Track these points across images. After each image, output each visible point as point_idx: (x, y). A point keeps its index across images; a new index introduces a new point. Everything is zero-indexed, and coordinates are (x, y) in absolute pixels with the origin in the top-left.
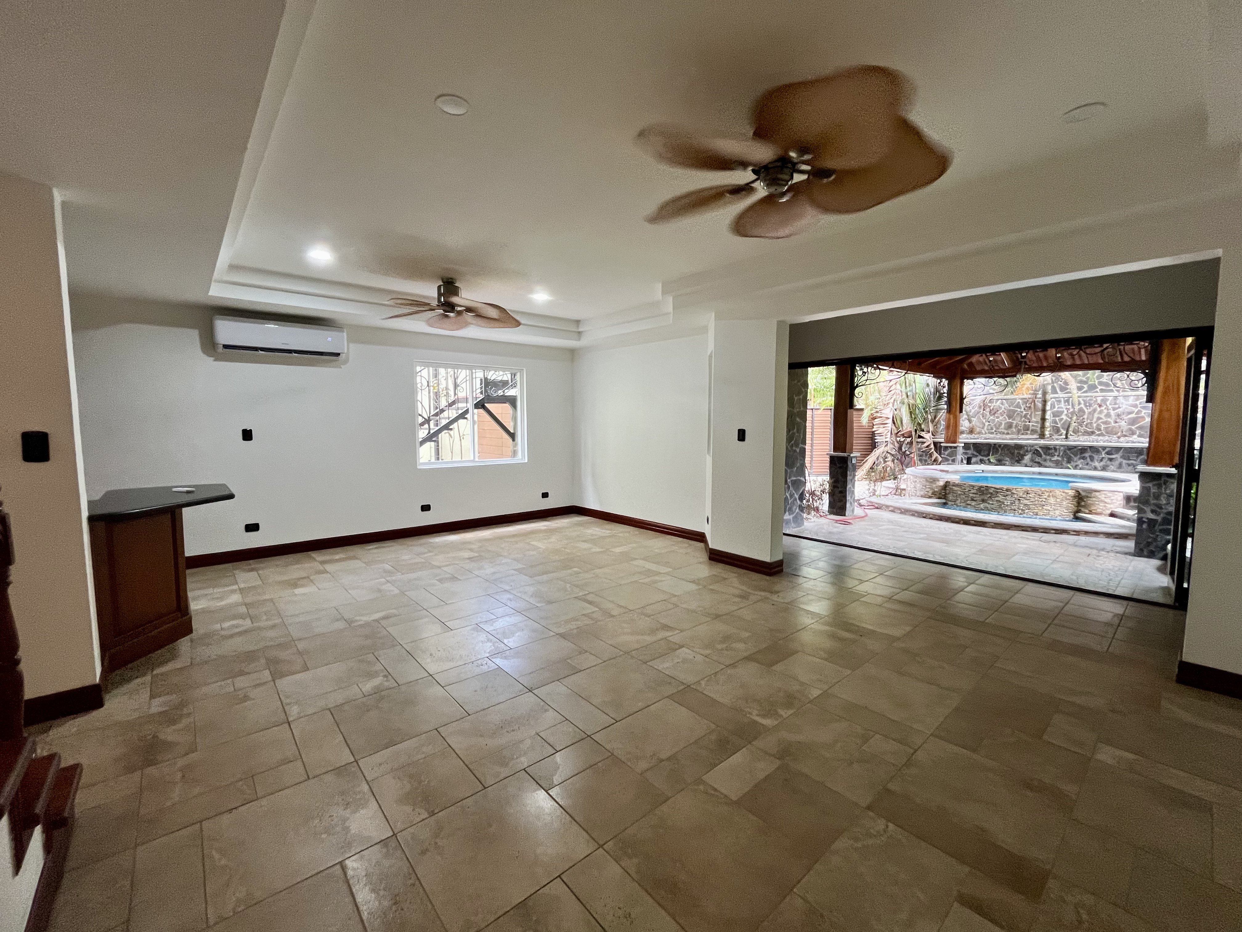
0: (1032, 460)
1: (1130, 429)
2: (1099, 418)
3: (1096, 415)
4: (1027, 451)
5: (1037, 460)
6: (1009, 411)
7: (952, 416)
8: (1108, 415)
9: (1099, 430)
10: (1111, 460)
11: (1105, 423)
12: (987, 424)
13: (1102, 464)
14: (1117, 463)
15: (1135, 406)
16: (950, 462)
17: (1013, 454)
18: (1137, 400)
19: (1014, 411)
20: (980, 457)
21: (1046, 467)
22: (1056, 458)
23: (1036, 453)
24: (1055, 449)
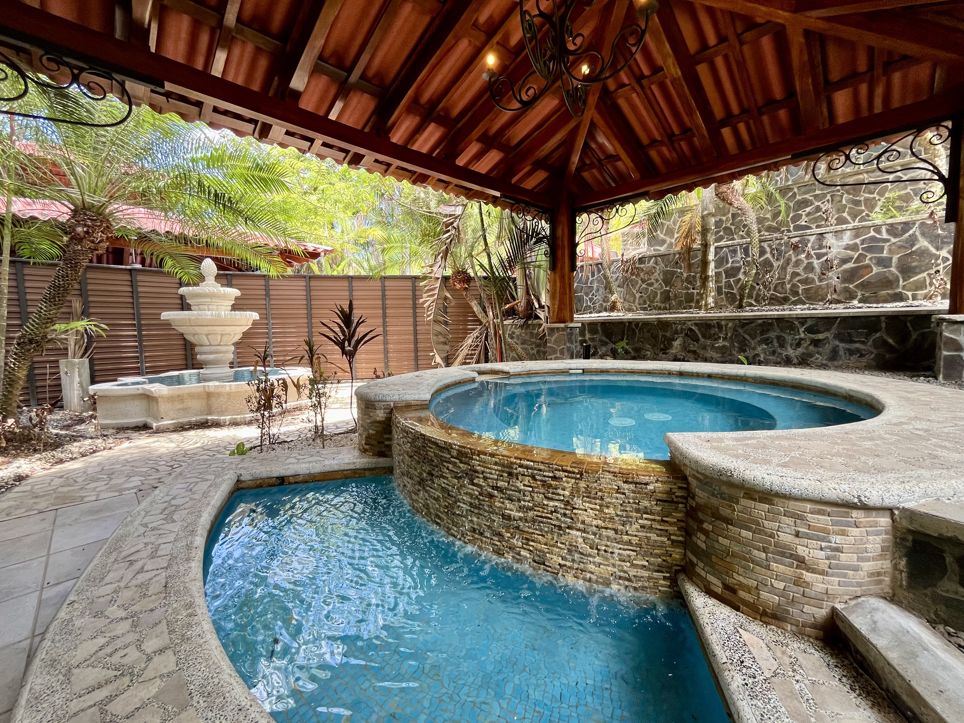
0: (684, 348)
1: (847, 290)
2: (795, 274)
3: (790, 270)
4: (676, 332)
5: (692, 348)
6: (665, 273)
7: (557, 276)
8: (810, 268)
9: (796, 293)
10: (816, 343)
11: (805, 281)
12: (638, 295)
13: (800, 350)
14: (828, 348)
15: (854, 248)
16: (558, 355)
17: (655, 337)
18: (857, 236)
19: (673, 273)
20: (611, 346)
21: (706, 360)
22: (720, 343)
23: (690, 335)
24: (720, 326)
